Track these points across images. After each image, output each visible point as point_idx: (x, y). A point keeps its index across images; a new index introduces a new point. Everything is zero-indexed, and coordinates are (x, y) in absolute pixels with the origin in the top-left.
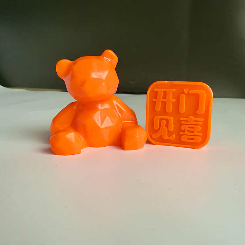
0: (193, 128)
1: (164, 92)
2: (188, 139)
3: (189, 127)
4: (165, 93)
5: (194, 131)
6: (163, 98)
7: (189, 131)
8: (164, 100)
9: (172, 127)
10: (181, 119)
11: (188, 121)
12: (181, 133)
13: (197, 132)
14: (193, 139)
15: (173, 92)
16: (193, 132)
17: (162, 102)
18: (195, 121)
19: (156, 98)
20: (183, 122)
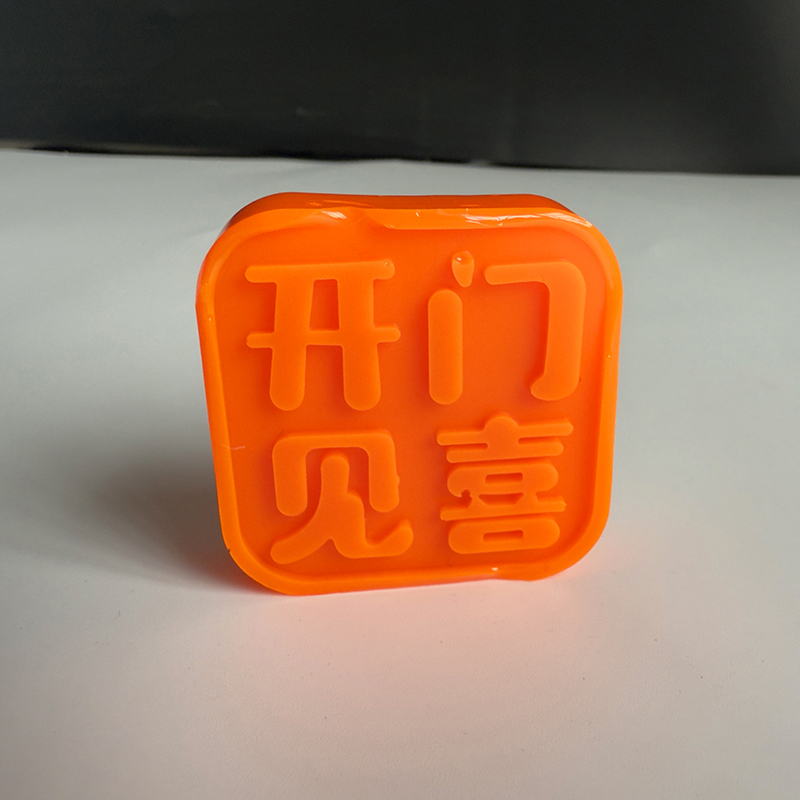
0: (517, 476)
1: (317, 283)
2: (488, 536)
3: (490, 478)
4: (328, 291)
5: (520, 495)
6: (314, 326)
7: (489, 499)
8: (324, 337)
9: (391, 487)
10: (444, 438)
11: (484, 446)
12: (447, 515)
13: (536, 498)
14: (518, 534)
15: (377, 282)
16: (513, 498)
17: (310, 348)
18: (522, 440)
19: (271, 329)
20: (452, 457)
